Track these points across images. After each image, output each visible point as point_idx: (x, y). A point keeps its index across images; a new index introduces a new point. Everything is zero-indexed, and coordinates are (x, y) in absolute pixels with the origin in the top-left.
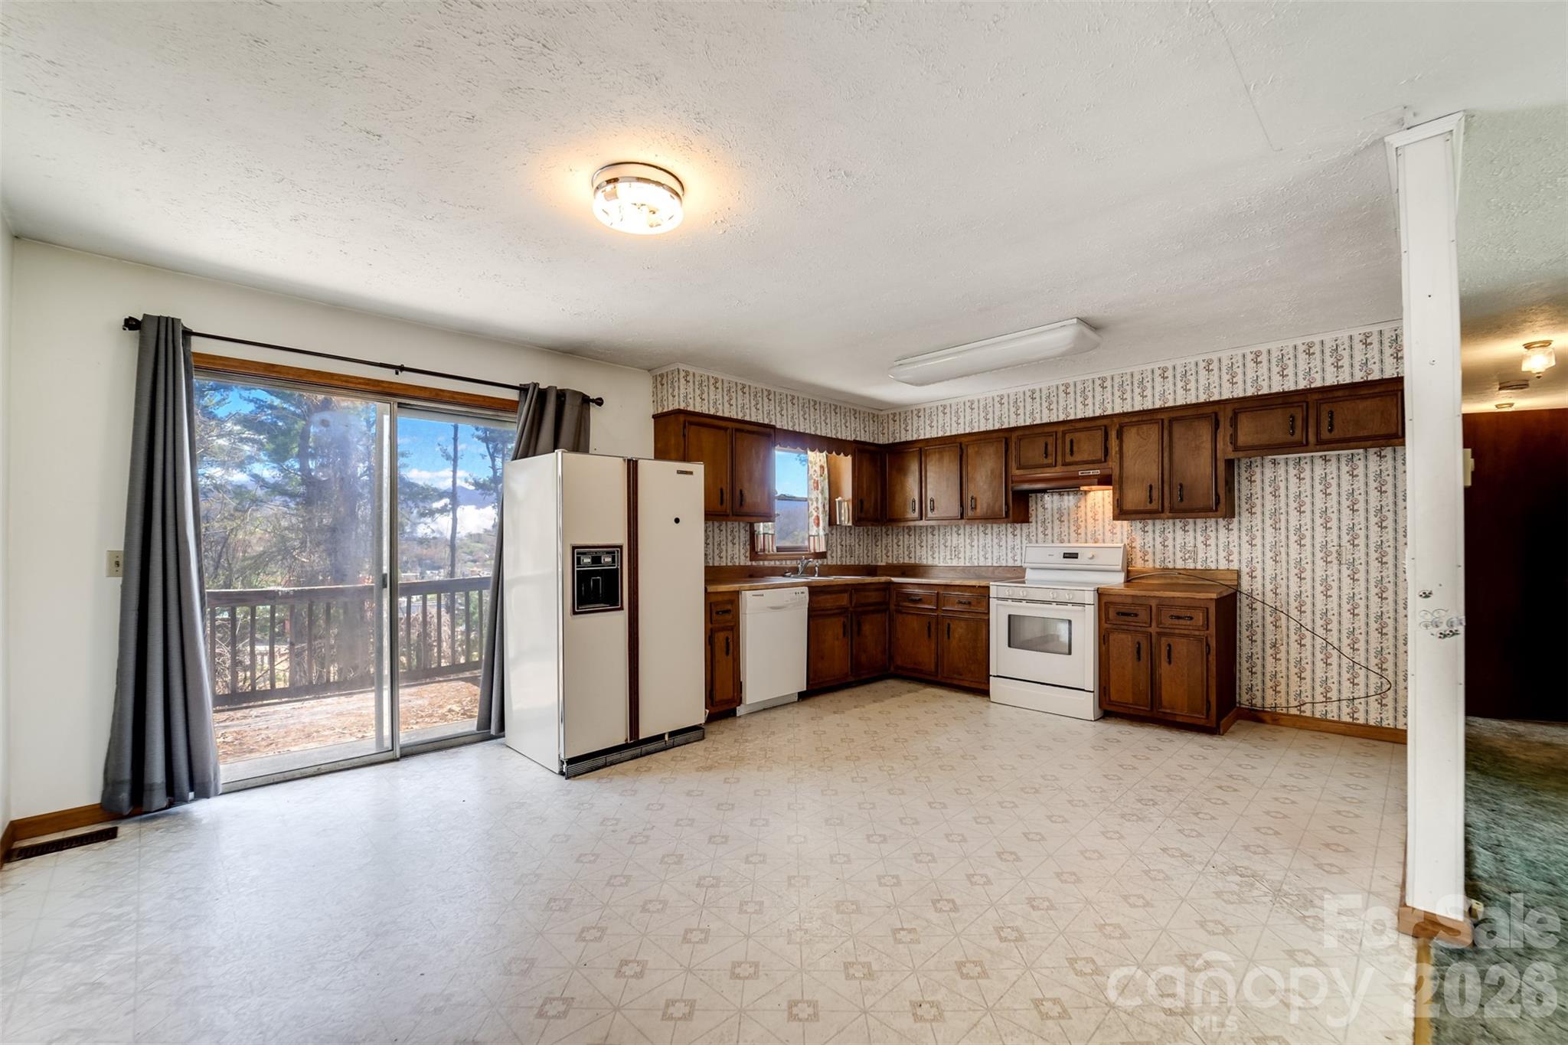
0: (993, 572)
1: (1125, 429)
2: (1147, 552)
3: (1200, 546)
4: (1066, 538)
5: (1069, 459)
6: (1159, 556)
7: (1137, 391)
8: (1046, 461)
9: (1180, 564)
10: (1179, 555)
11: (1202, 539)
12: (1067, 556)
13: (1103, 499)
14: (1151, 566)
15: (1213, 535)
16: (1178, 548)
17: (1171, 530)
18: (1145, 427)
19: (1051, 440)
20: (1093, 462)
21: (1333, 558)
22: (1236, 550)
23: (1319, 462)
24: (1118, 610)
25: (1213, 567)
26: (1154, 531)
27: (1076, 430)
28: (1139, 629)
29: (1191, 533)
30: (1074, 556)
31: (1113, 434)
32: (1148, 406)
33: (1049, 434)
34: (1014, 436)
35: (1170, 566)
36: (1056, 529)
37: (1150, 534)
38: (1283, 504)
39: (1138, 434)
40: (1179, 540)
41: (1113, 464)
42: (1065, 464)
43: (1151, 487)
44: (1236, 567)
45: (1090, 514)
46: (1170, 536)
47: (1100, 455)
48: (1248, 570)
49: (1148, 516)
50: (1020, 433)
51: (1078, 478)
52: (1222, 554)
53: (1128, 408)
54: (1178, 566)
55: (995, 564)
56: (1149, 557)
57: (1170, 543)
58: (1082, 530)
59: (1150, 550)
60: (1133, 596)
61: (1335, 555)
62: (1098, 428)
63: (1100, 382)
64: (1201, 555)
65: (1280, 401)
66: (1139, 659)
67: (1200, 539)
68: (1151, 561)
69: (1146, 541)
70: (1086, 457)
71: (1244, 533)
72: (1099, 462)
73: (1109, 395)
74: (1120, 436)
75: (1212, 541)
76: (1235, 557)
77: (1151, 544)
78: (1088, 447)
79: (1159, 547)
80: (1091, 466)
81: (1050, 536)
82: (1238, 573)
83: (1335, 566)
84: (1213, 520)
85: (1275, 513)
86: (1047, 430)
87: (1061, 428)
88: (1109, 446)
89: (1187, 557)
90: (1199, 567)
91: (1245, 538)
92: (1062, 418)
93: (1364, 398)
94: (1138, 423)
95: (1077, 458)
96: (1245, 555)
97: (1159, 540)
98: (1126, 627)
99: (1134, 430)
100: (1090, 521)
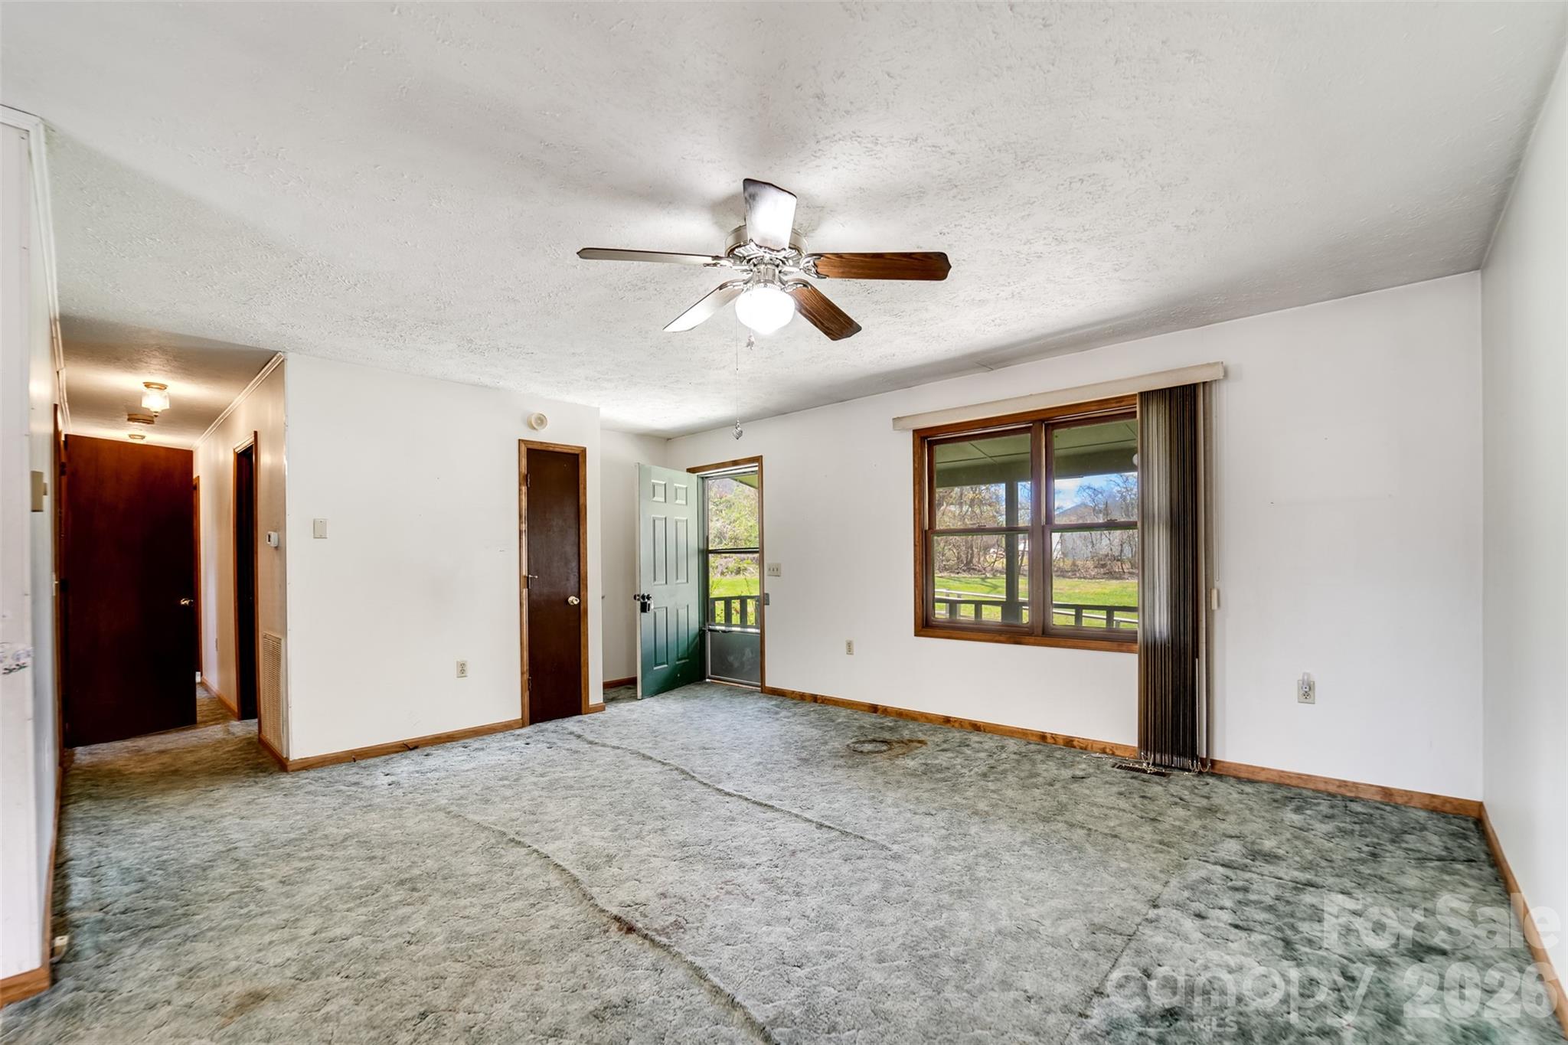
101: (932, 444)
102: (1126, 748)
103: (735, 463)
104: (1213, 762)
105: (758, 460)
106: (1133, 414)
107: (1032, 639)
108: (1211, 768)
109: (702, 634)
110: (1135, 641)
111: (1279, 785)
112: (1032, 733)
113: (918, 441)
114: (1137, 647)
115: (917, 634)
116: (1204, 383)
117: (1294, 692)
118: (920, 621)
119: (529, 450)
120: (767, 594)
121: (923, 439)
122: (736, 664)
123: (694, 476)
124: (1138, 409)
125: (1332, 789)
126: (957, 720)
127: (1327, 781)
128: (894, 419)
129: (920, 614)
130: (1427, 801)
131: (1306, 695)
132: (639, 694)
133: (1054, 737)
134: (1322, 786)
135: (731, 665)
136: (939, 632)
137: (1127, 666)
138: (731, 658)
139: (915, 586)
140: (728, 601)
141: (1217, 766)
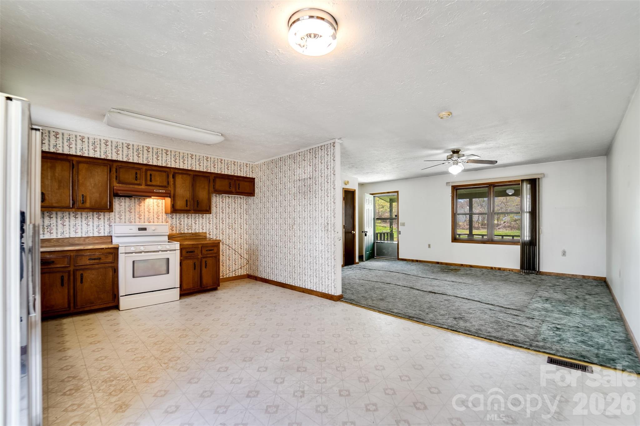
0: (84, 240)
1: (176, 175)
2: (173, 227)
3: (193, 224)
4: (133, 221)
5: (149, 183)
6: (178, 228)
7: (181, 160)
8: (136, 182)
9: (186, 231)
10: (186, 227)
11: (194, 221)
12: (140, 229)
13: (153, 203)
14: (175, 232)
15: (198, 220)
16: (185, 225)
17: (183, 218)
18: (185, 176)
19: (138, 172)
20: (162, 186)
21: (230, 227)
22: (205, 225)
23: (227, 198)
24: (187, 251)
25: (198, 232)
26: (176, 218)
27: (154, 170)
28: (195, 257)
29: (190, 219)
30: (145, 229)
31: (171, 176)
32: (186, 167)
33: (139, 169)
34: (115, 165)
35: (183, 232)
36: (127, 216)
37: (175, 219)
38: (218, 210)
39: (182, 178)
40: (186, 222)
41: (171, 189)
42: (147, 185)
43: (187, 200)
44: (205, 232)
45: (146, 209)
46: (183, 220)
47: (165, 184)
48: (208, 232)
49: (185, 212)
50: (119, 164)
51: (154, 192)
52: (201, 227)
53: (177, 166)
54: (186, 232)
55: (84, 236)
56: (174, 229)
57: (182, 223)
58: (142, 217)
59: (175, 226)
60: (192, 244)
61: (231, 226)
62: (165, 172)
63: (165, 151)
64: (194, 227)
65: (227, 177)
66: (195, 269)
67: (193, 221)
68: (175, 230)
69: (173, 222)
70: (158, 183)
71: (207, 219)
72: (165, 187)
73: (169, 158)
74: (174, 177)
75: (197, 222)
76: (204, 228)
77: (175, 224)
78: (158, 179)
79: (178, 225)
80: (161, 188)
81: (123, 220)
82: (206, 233)
83: (231, 230)
84: (198, 214)
85: (216, 212)
86: (136, 166)
87: (145, 168)
88: (169, 181)
89: (189, 228)
90: (193, 232)
91: (208, 221)
92: (145, 162)
93: (246, 181)
94: (182, 174)
95: (154, 183)
96: (208, 227)
97: (178, 222)
98: (189, 257)
99: (180, 176)
100: (147, 213)
101: (456, 189)
102: (516, 270)
103: (388, 193)
104: (540, 272)
105: (397, 192)
106: (519, 184)
107: (489, 242)
108: (539, 273)
109: (374, 243)
110: (519, 242)
111: (557, 276)
112: (489, 267)
113: (453, 189)
114: (520, 243)
115: (452, 242)
116: (538, 178)
117: (561, 254)
118: (453, 238)
119: (345, 191)
120: (400, 231)
121: (454, 188)
122: (386, 252)
123: (373, 196)
124: (521, 183)
125: (570, 276)
126: (465, 265)
127: (569, 275)
128: (447, 183)
129: (453, 236)
130: (593, 278)
131: (564, 254)
132: (364, 260)
133: (495, 268)
134: (568, 276)
135: (384, 252)
136: (460, 241)
137: (517, 249)
138: (384, 251)
139: (452, 229)
140: (381, 234)
141: (541, 273)
